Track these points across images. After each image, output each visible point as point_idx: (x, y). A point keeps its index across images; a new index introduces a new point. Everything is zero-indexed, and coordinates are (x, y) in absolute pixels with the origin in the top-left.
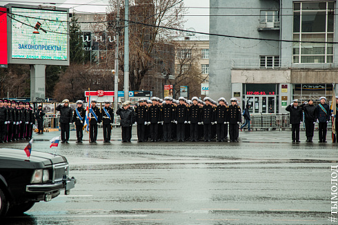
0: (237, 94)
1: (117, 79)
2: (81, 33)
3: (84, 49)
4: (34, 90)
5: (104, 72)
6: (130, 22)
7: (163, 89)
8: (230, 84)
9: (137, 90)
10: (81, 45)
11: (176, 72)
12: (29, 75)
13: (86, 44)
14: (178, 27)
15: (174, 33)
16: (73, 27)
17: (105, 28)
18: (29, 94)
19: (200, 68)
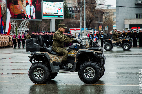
0: (127, 29)
1: (81, 24)
2: (68, 7)
3: (69, 13)
4: (51, 29)
5: (76, 21)
6: (86, 3)
7: (99, 27)
8: (124, 25)
9: (89, 28)
10: (68, 12)
11: (104, 21)
12: (50, 23)
13: (70, 11)
14: (104, 4)
15: (102, 6)
16: (65, 5)
17: (77, 5)
18: (50, 30)
19: (112, 19)
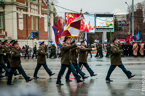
2: (118, 21)
4: (103, 40)
5: (125, 33)
6: (134, 17)
12: (102, 35)
13: (119, 25)
16: (115, 20)
17: (126, 19)
18: (102, 41)
